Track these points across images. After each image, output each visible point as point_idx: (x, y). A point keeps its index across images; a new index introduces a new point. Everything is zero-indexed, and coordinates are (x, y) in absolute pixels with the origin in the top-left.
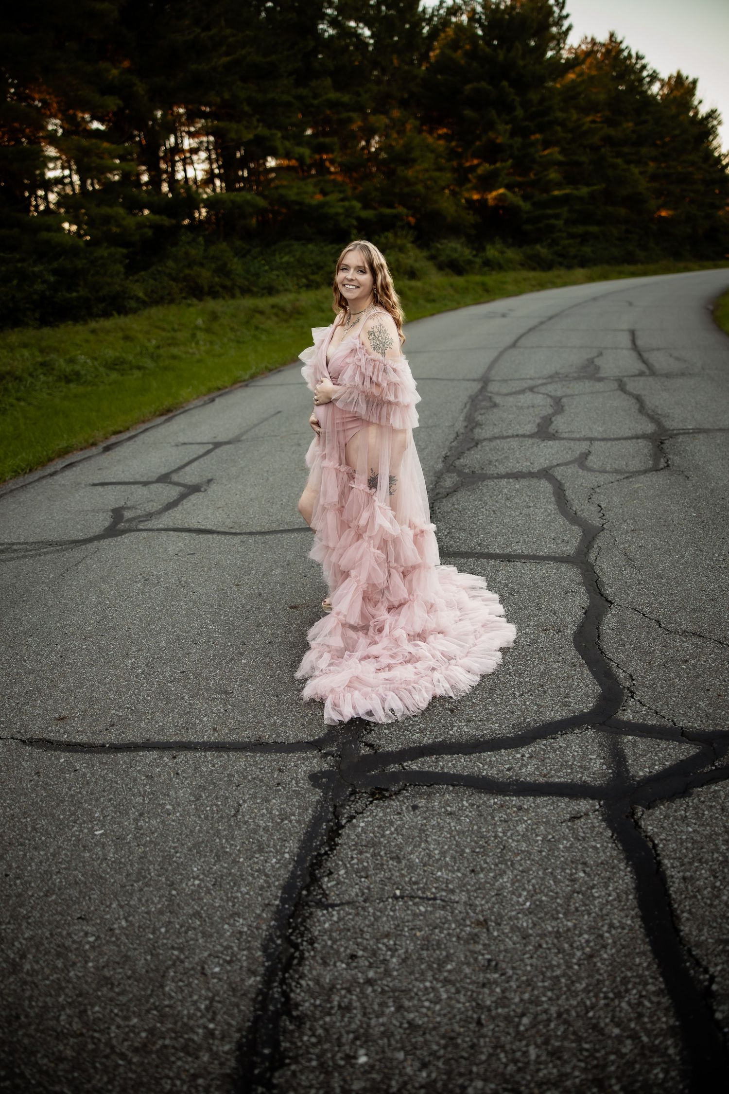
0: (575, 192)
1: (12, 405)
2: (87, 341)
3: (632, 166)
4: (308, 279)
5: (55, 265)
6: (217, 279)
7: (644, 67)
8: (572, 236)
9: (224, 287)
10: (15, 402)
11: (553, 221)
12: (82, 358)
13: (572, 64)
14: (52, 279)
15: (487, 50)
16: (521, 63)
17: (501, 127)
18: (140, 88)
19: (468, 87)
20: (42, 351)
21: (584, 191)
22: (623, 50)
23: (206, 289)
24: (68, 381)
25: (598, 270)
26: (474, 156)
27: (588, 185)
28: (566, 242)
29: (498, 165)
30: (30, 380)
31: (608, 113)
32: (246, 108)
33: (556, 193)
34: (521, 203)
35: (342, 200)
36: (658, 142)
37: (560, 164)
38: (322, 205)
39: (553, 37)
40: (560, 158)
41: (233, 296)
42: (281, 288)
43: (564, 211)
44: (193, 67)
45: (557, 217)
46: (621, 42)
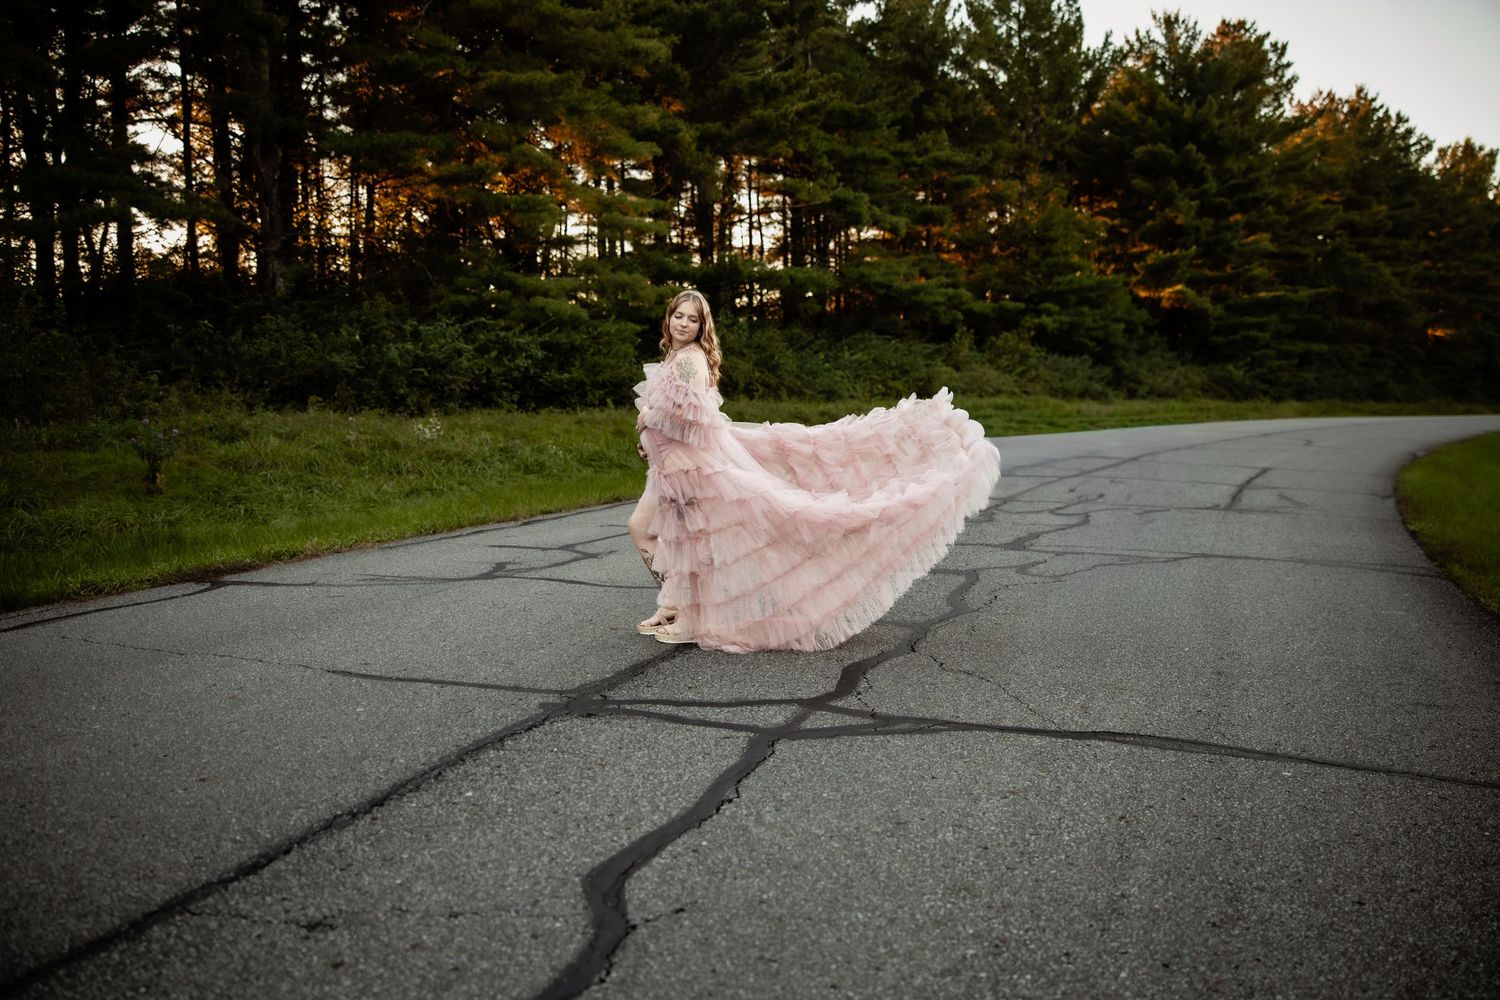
0: (1291, 295)
1: (451, 489)
2: (567, 432)
3: (1381, 264)
4: (885, 386)
5: (546, 337)
6: (757, 374)
7: (1409, 132)
8: (1283, 355)
9: (767, 386)
10: (456, 485)
11: (1253, 333)
12: (553, 449)
13: (1296, 125)
14: (540, 354)
15: (1169, 104)
16: (1216, 122)
17: (1183, 203)
18: (687, 134)
19: (1140, 151)
20: (506, 435)
21: (1305, 293)
22: (1376, 110)
23: (742, 386)
24: (527, 470)
25: (1322, 404)
26: (1144, 239)
27: (1312, 286)
28: (1276, 363)
29: (1175, 253)
30: (482, 465)
31: (1349, 191)
32: (826, 163)
33: (1262, 294)
34: (1208, 306)
35: (948, 286)
36: (1432, 233)
37: (1272, 255)
38: (917, 291)
39: (1268, 90)
40: (1271, 247)
41: (778, 398)
42: (846, 394)
43: (1273, 319)
44: (758, 112)
45: (1261, 327)
46: (1374, 100)
